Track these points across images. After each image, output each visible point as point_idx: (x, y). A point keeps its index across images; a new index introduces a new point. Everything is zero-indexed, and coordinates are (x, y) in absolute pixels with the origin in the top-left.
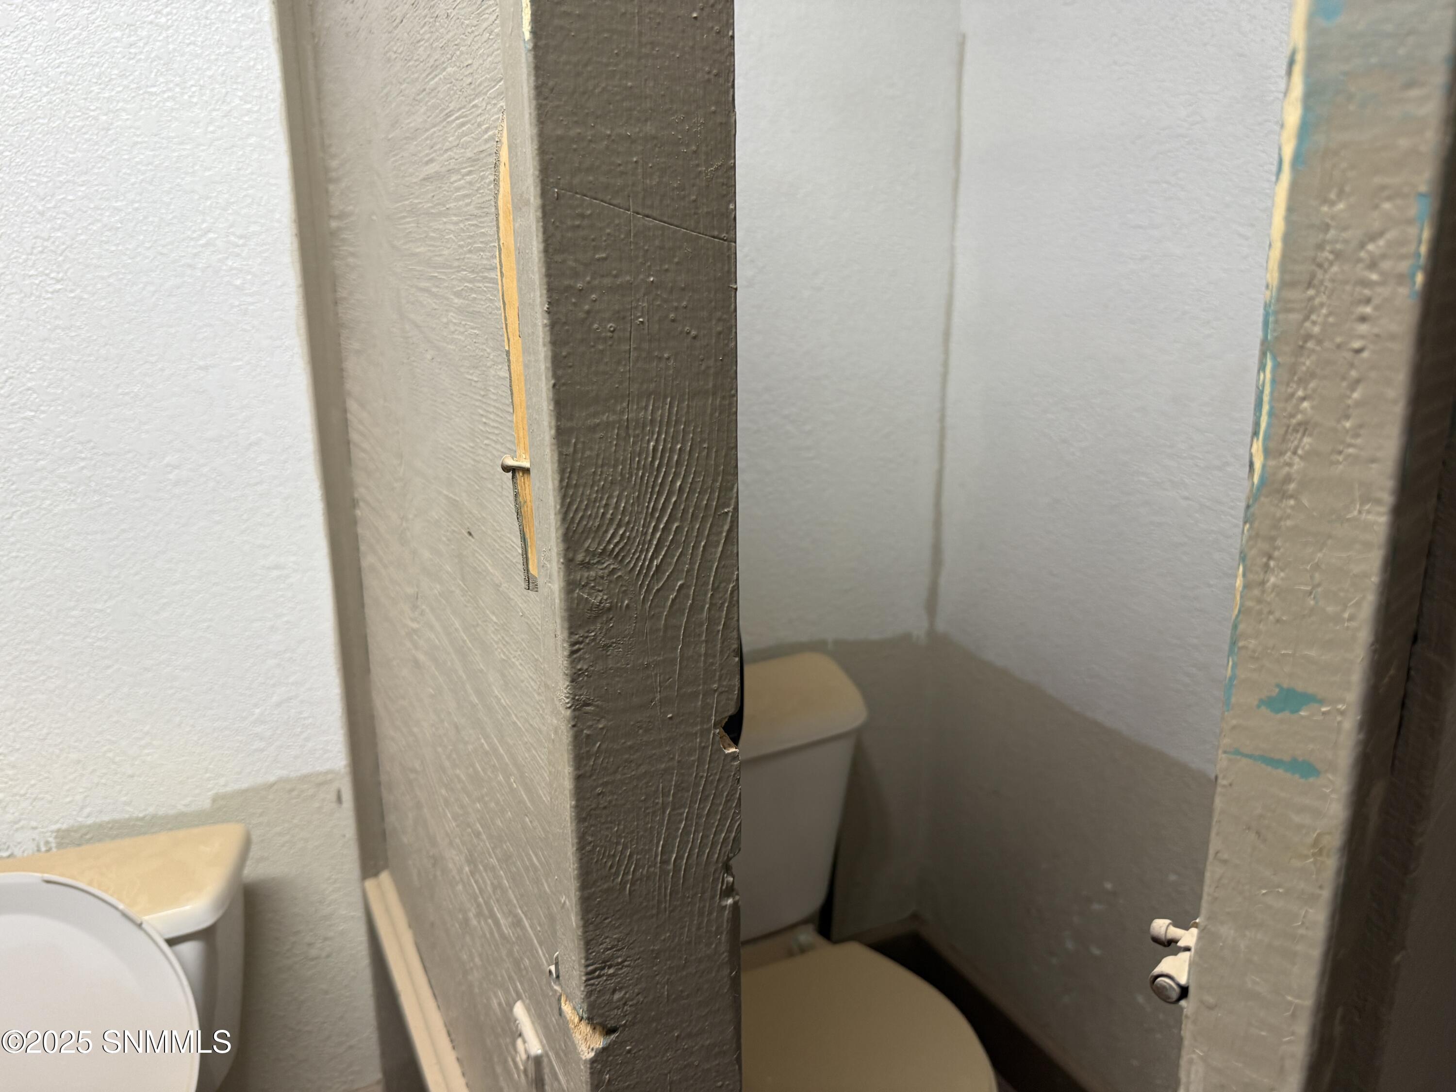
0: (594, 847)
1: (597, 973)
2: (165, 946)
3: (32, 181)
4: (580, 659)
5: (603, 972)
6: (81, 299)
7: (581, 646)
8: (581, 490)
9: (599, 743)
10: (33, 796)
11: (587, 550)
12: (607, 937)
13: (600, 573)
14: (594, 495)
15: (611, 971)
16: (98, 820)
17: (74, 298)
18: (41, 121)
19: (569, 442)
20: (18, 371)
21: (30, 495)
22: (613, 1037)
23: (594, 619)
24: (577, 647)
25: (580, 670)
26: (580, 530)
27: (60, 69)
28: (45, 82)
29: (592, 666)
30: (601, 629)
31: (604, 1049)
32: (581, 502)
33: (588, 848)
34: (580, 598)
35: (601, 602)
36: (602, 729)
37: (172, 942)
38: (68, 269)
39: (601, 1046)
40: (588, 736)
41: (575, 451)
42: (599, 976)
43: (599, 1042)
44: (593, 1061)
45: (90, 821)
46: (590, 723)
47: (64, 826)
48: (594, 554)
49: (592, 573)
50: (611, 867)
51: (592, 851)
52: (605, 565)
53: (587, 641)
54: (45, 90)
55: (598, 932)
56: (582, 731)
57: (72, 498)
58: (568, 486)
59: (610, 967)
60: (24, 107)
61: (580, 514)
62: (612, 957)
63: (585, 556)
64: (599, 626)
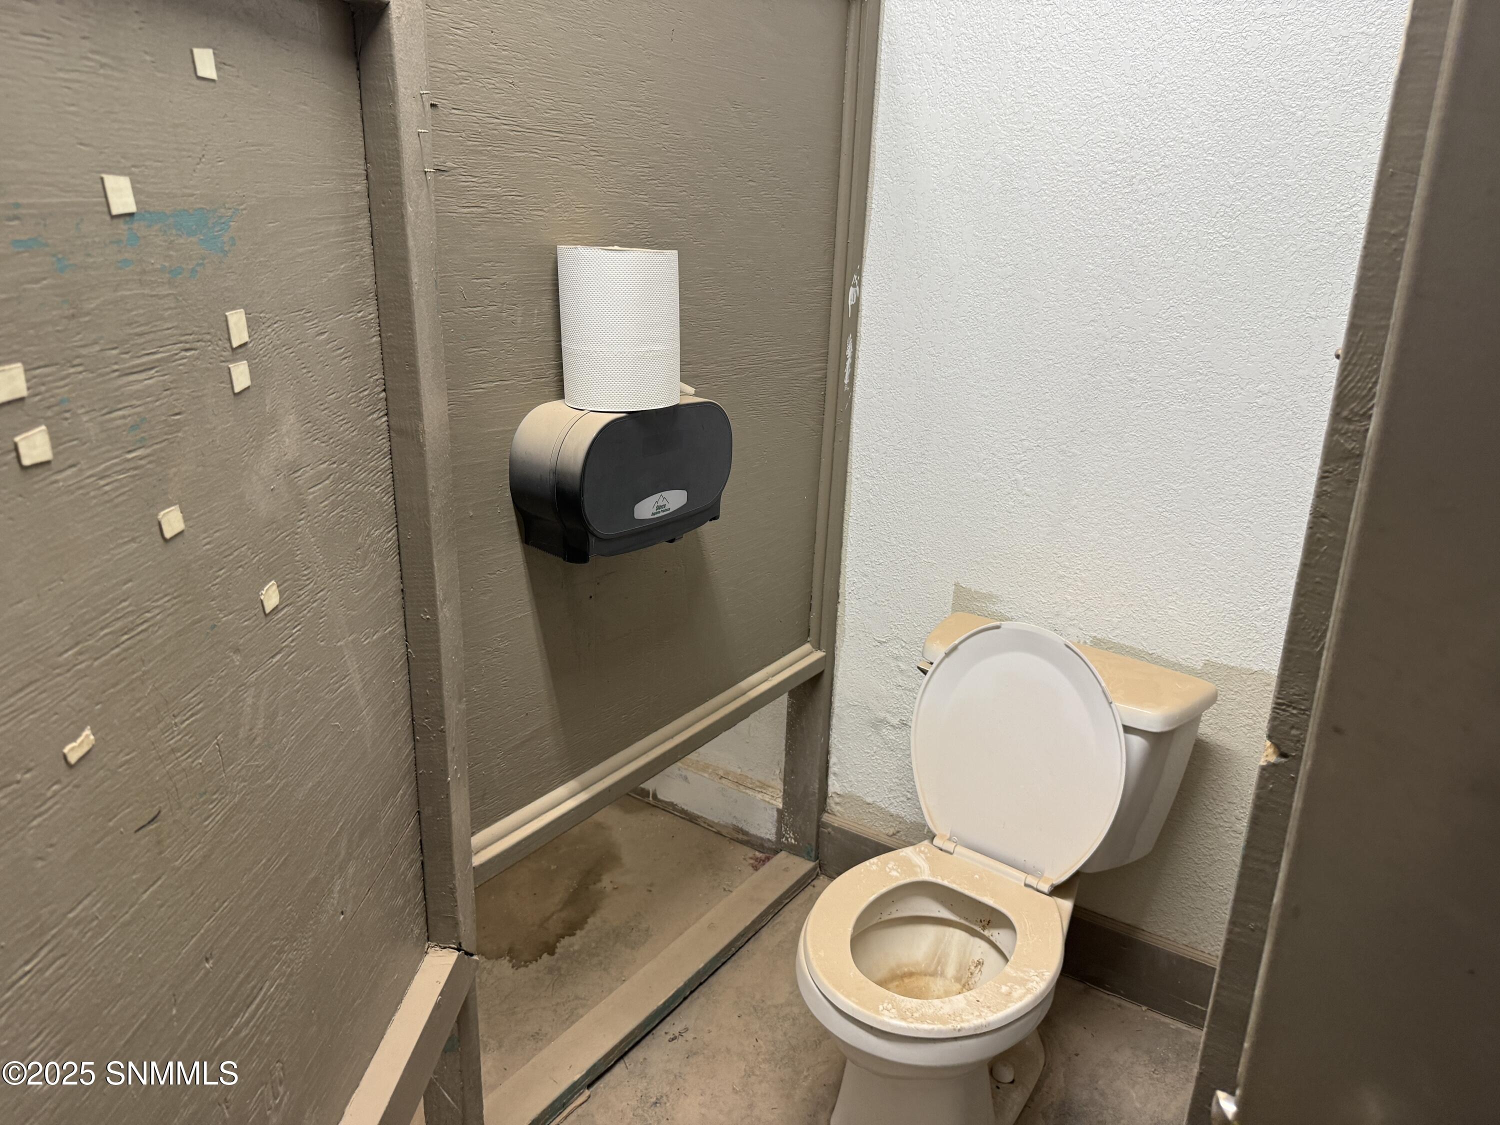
0: (1305, 618)
1: (1284, 707)
2: (1121, 729)
3: (1232, 162)
4: (1326, 484)
5: (1288, 709)
6: (1239, 253)
7: (1331, 475)
8: (1357, 368)
9: (1325, 547)
10: (1088, 607)
11: (1352, 410)
12: (1297, 686)
13: (1358, 428)
14: (1367, 374)
15: (1295, 712)
16: (1121, 642)
17: (1233, 252)
18: (1253, 117)
19: (1357, 334)
20: (1179, 302)
21: (1157, 393)
22: (1283, 760)
23: (1347, 458)
24: (1327, 474)
25: (1325, 491)
26: (1351, 394)
27: (1280, 77)
28: (1265, 88)
29: (1334, 491)
30: (1348, 468)
31: (1274, 765)
32: (1355, 376)
33: (1300, 616)
34: (1338, 442)
35: (1353, 448)
36: (1331, 538)
37: (1127, 729)
38: (1237, 229)
39: (1272, 761)
40: (1319, 539)
41: (1360, 341)
42: (1284, 710)
43: (1273, 759)
44: (1263, 769)
45: (1116, 640)
46: (1323, 530)
47: (1099, 636)
48: (1356, 414)
49: (1352, 427)
50: (1313, 637)
51: (1302, 620)
52: (1363, 424)
53: (1335, 473)
54: (1263, 93)
55: (1292, 679)
56: (1316, 533)
57: (1184, 402)
58: (1348, 364)
59: (1294, 708)
60: (1244, 107)
61: (1352, 385)
62: (1297, 702)
63: (1349, 414)
64: (1347, 465)
